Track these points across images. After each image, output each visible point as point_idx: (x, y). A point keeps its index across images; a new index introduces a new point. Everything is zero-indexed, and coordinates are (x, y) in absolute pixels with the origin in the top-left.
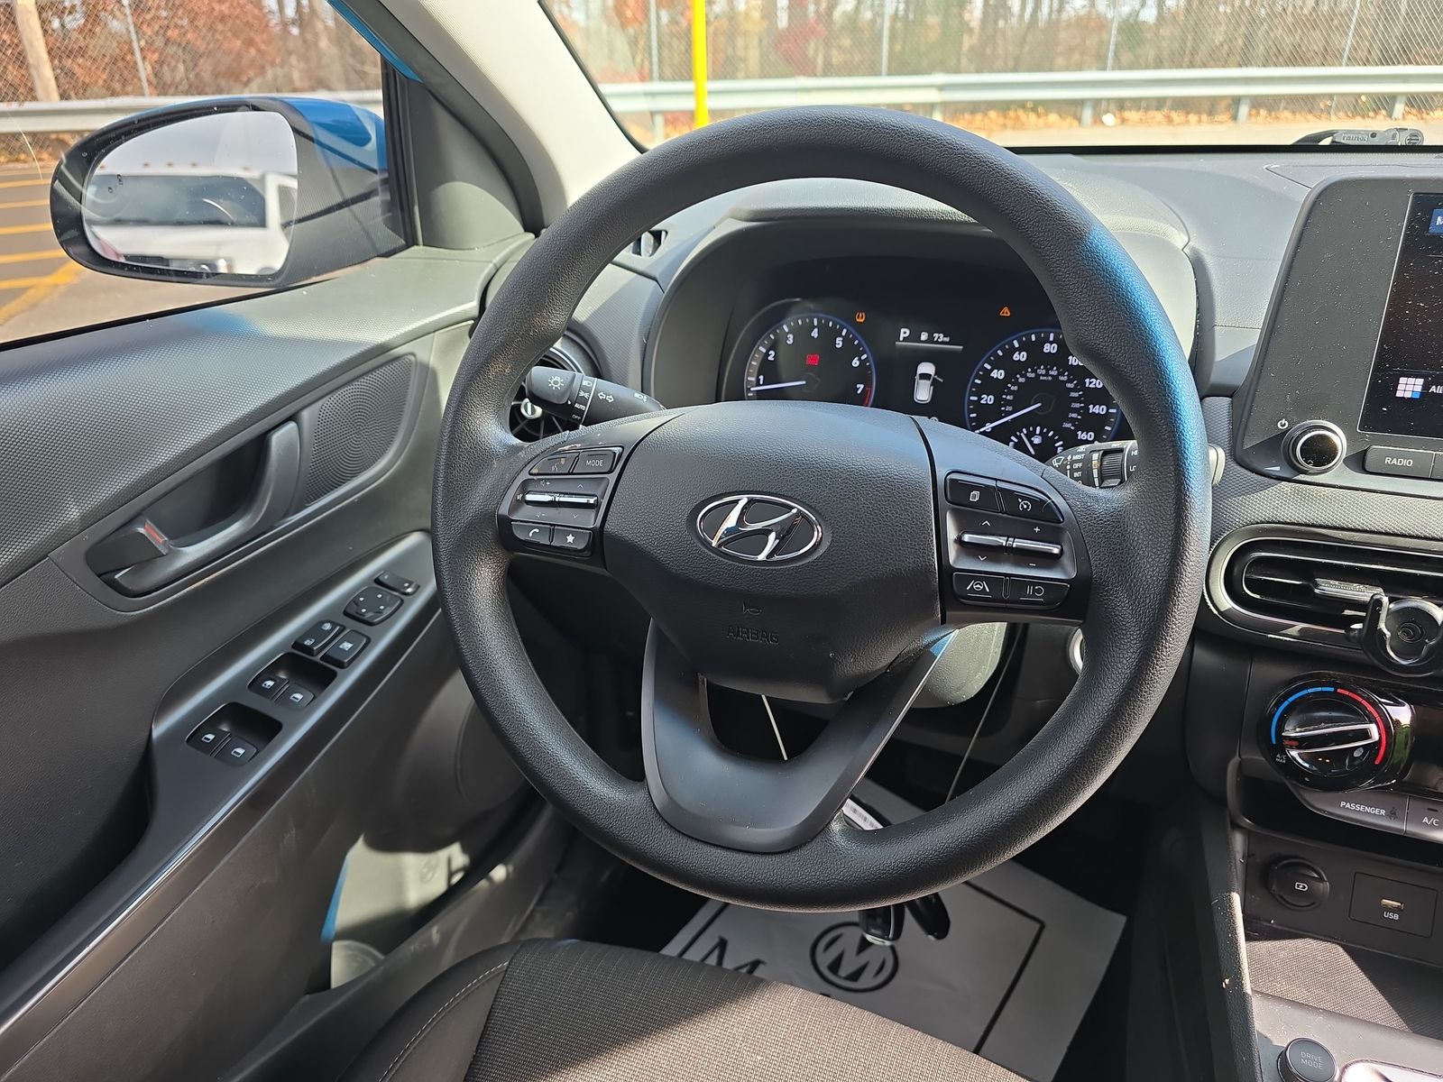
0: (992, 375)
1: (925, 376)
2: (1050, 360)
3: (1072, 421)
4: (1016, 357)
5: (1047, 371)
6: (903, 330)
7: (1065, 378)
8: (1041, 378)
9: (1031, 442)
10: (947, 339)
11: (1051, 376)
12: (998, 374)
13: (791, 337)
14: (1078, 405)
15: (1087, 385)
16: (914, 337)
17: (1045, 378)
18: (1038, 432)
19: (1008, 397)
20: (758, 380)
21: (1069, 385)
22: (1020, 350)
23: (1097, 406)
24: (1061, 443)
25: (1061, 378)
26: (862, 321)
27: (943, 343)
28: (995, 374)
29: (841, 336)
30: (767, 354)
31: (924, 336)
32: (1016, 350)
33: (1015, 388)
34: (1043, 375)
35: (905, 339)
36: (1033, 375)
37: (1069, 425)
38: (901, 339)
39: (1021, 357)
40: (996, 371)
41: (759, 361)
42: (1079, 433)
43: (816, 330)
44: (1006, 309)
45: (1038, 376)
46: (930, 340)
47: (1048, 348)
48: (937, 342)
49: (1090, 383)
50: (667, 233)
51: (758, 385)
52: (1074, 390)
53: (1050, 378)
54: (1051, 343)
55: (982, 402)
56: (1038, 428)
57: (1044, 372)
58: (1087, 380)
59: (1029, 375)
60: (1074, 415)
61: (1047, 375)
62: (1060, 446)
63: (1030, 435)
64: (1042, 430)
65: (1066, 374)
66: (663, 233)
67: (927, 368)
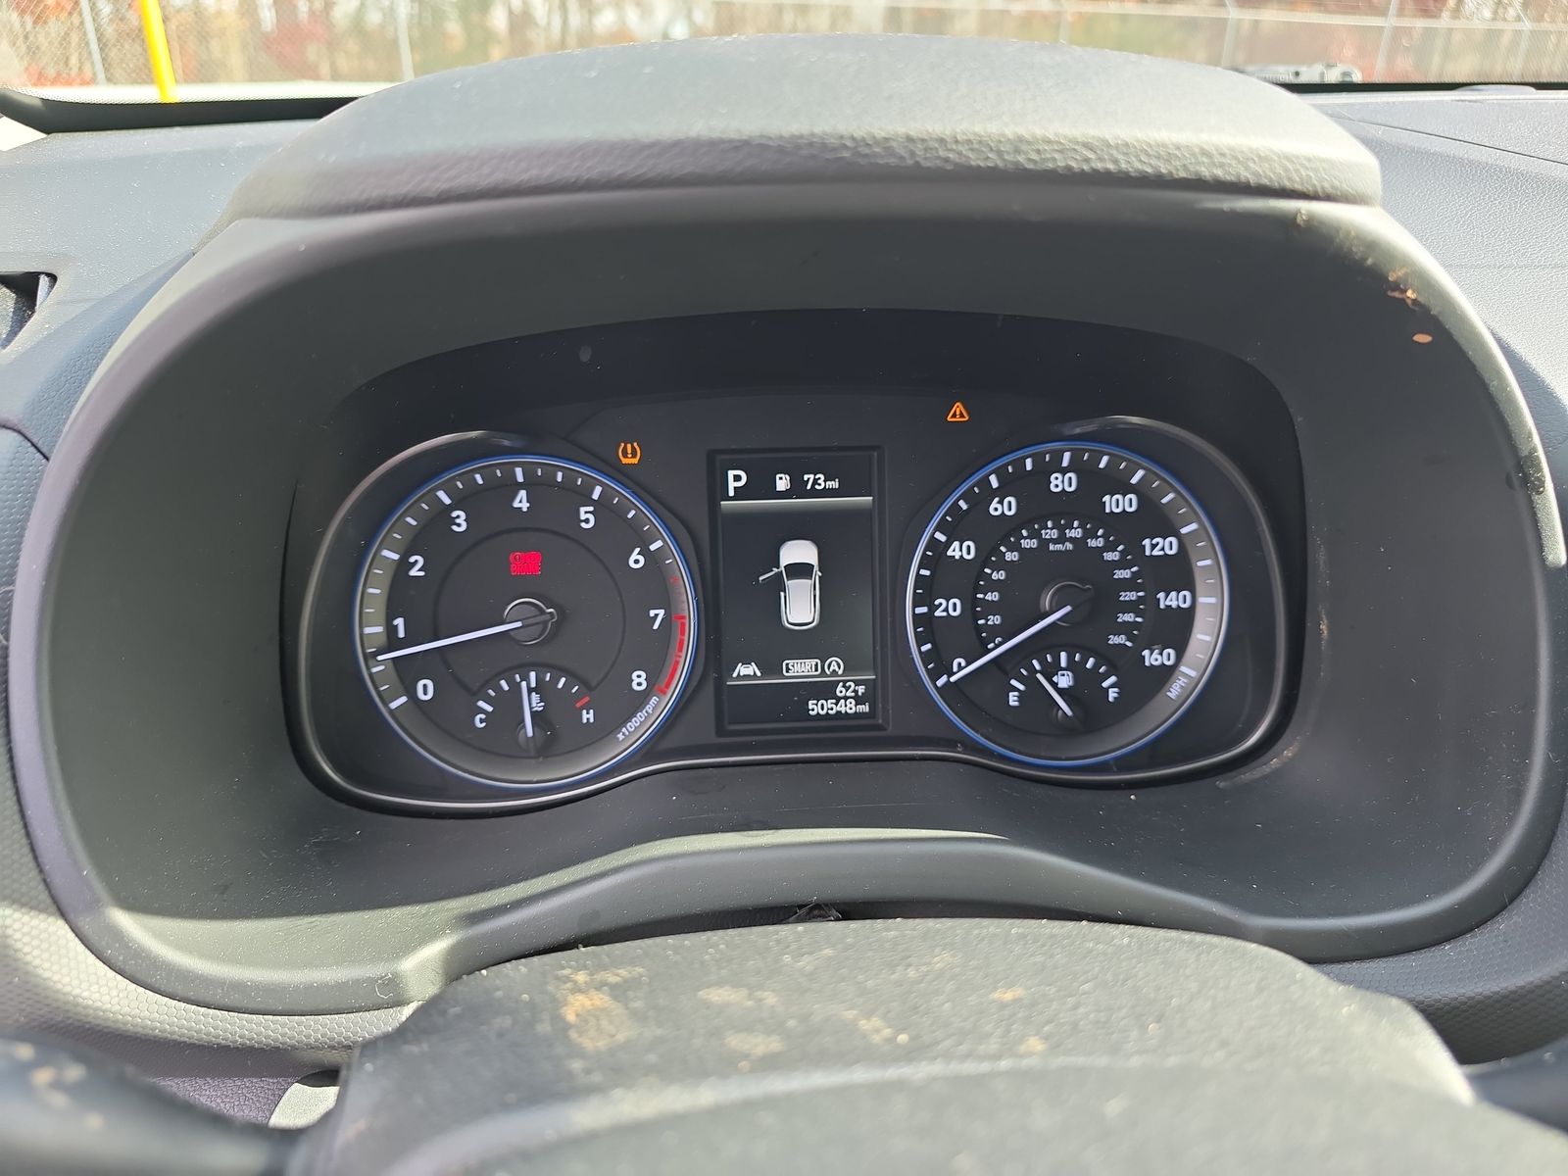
0: (949, 553)
1: (800, 570)
2: (1063, 508)
3: (1126, 629)
4: (995, 508)
5: (1062, 530)
6: (731, 474)
7: (1100, 543)
8: (1052, 547)
9: (1054, 685)
10: (834, 484)
11: (1071, 540)
12: (962, 550)
13: (460, 516)
14: (1132, 596)
15: (1148, 553)
16: (759, 486)
17: (1059, 547)
18: (1063, 664)
19: (989, 597)
20: (391, 630)
21: (1109, 556)
22: (1001, 493)
23: (1173, 594)
24: (1113, 679)
25: (1092, 543)
26: (635, 461)
27: (826, 493)
28: (955, 551)
29: (589, 501)
30: (404, 565)
31: (782, 483)
32: (994, 493)
33: (1000, 575)
34: (1055, 541)
35: (740, 493)
36: (1033, 543)
37: (1120, 639)
38: (731, 493)
39: (1004, 507)
40: (956, 544)
41: (387, 582)
42: (1146, 653)
43: (523, 494)
44: (958, 407)
45: (1044, 543)
46: (798, 489)
47: (1059, 483)
48: (814, 493)
49: (1153, 547)
50: (53, 278)
51: (393, 642)
52: (1122, 564)
53: (1069, 546)
54: (1064, 471)
55: (938, 613)
56: (1063, 655)
57: (1054, 534)
58: (1147, 542)
59: (1026, 544)
60: (1129, 617)
61: (1062, 539)
62: (1112, 686)
63: (1050, 672)
64: (1070, 659)
65: (1100, 532)
66: (44, 281)
67: (799, 551)
